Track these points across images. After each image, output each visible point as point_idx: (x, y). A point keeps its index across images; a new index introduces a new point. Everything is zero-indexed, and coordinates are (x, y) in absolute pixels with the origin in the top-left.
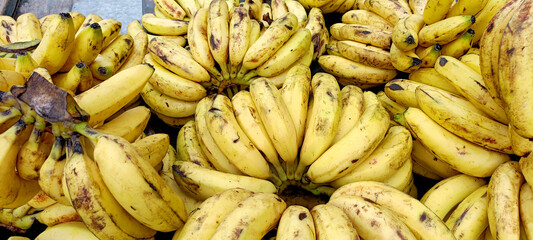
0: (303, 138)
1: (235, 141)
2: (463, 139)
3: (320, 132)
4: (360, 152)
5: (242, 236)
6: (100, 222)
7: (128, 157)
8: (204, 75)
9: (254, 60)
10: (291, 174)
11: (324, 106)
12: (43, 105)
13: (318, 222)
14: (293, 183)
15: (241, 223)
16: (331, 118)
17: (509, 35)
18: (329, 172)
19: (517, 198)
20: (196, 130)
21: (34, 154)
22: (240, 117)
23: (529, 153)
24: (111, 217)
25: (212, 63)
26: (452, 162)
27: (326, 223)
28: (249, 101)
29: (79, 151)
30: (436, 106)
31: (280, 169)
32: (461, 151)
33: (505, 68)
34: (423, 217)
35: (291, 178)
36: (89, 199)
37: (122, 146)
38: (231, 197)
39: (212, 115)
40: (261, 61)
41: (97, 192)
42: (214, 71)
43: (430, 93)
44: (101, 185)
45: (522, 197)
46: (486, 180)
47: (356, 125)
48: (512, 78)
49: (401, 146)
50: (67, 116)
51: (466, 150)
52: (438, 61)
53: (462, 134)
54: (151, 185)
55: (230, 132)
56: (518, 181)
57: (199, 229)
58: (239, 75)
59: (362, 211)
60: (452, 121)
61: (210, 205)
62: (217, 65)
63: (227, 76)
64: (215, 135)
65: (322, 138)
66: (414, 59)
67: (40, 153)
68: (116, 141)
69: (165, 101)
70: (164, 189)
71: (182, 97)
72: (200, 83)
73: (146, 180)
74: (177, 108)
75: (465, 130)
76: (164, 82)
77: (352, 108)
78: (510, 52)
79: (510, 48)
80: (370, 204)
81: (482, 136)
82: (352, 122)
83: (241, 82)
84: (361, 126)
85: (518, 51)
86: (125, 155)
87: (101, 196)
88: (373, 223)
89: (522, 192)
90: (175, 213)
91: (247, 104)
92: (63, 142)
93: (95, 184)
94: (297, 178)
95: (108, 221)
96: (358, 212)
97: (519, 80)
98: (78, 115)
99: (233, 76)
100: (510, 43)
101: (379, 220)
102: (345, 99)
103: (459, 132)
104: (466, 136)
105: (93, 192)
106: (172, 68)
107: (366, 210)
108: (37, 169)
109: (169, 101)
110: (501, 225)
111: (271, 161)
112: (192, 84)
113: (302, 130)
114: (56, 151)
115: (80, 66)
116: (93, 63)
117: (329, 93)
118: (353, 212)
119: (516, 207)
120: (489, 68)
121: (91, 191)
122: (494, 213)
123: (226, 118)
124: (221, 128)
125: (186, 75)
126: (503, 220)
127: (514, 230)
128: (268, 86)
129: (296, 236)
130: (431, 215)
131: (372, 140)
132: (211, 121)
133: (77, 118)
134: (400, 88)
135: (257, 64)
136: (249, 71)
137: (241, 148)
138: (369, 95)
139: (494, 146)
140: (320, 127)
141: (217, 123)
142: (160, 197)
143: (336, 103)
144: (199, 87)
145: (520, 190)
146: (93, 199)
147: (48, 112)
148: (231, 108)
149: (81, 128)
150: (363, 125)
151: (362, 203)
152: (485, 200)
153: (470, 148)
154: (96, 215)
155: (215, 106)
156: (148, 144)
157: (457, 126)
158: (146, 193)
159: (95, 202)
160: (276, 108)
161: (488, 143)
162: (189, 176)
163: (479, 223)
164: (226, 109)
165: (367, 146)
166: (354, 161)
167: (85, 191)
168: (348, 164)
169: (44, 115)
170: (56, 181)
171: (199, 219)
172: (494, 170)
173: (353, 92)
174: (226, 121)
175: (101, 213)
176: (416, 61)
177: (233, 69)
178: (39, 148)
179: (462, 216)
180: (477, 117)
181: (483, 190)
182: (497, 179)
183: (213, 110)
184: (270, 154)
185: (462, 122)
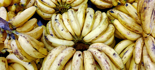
0: (83, 28)
1: (62, 30)
2: (129, 30)
3: (87, 28)
4: (98, 35)
5: (62, 61)
6: (22, 58)
7: (28, 42)
8: (54, 6)
9: (69, 2)
10: (79, 38)
11: (89, 20)
12: (2, 26)
13: (84, 57)
14: (80, 41)
15: (62, 58)
16: (91, 24)
17: (145, 2)
18: (89, 40)
19: (142, 48)
20: (52, 25)
21: (2, 38)
22: (64, 22)
23: (147, 37)
24: (25, 57)
25: (57, 2)
26: (125, 36)
27: (86, 57)
28: (67, 17)
29: (14, 39)
30: (123, 20)
31: (76, 37)
32: (128, 33)
33: (143, 13)
34: (114, 54)
35: (79, 39)
36: (18, 52)
37: (26, 38)
38: (60, 49)
39: (55, 21)
40: (72, 2)
41: (20, 51)
42: (57, 4)
43: (121, 16)
44: (21, 48)
45: (144, 48)
46: (135, 42)
47: (98, 26)
48: (144, 16)
49: (111, 32)
50: (9, 29)
51: (130, 33)
52: (125, 4)
53: (129, 28)
54: (35, 49)
55: (61, 27)
56: (143, 43)
57: (50, 58)
58: (65, 5)
59: (97, 53)
60: (127, 25)
61: (54, 51)
62: (58, 2)
63: (61, 6)
64: (56, 28)
65: (88, 30)
66: (118, 3)
67: (4, 37)
68: (24, 37)
69: (43, 13)
70: (39, 49)
71: (48, 12)
72: (53, 8)
73: (34, 48)
74: (46, 16)
75: (130, 28)
76: (42, 8)
77: (98, 20)
78: (145, 8)
79: (145, 7)
80: (99, 51)
81: (135, 30)
82: (97, 24)
83: (66, 8)
84: (99, 26)
85: (147, 8)
86: (27, 41)
87: (21, 51)
88: (99, 57)
89: (144, 46)
90: (43, 55)
91: (66, 18)
92: (10, 35)
93: (19, 48)
94: (81, 39)
95: (24, 58)
96: (96, 54)
97: (146, 17)
98: (13, 29)
99: (63, 6)
100: (145, 5)
101: (101, 56)
102: (96, 16)
103: (128, 28)
104: (130, 29)
105: (19, 51)
106: (44, 3)
107: (98, 53)
108: (3, 42)
109: (44, 13)
110: (136, 56)
111: (73, 35)
112: (50, 9)
113: (82, 26)
114: (8, 37)
115: (15, 5)
116: (20, 2)
117: (90, 16)
118: (94, 54)
119: (141, 51)
120: (139, 11)
121: (18, 50)
122: (135, 52)
123: (60, 23)
124: (58, 26)
125: (48, 5)
126: (137, 55)
127: (140, 57)
128: (72, 13)
129: (77, 61)
130: (116, 53)
131: (102, 31)
132: (55, 24)
133: (12, 29)
134: (113, 12)
135: (70, 3)
136: (68, 4)
137: (64, 32)
138: (104, 14)
139: (138, 32)
140: (87, 26)
141: (57, 24)
142: (38, 52)
143: (92, 19)
144: (53, 10)
145: (143, 46)
146: (19, 53)
147: (4, 27)
148: (62, 19)
149: (14, 32)
150: (100, 26)
151: (97, 51)
152: (133, 48)
153: (131, 33)
154: (20, 56)
155: (56, 19)
156: (36, 31)
157: (128, 26)
158: (34, 51)
159: (20, 53)
160: (74, 20)
161: (136, 32)
162: (49, 40)
163: (131, 54)
164: (60, 19)
165: (100, 33)
166: (96, 37)
167: (17, 50)
168: (94, 38)
169: (3, 28)
170: (9, 45)
171: (51, 56)
172: (137, 39)
173: (99, 14)
174: (60, 24)
175: (22, 56)
176: (119, 4)
177: (63, 4)
178: (3, 36)
179: (126, 52)
180: (134, 24)
181: (133, 45)
182: (137, 43)
183: (56, 20)
184: (73, 33)
185: (129, 25)
